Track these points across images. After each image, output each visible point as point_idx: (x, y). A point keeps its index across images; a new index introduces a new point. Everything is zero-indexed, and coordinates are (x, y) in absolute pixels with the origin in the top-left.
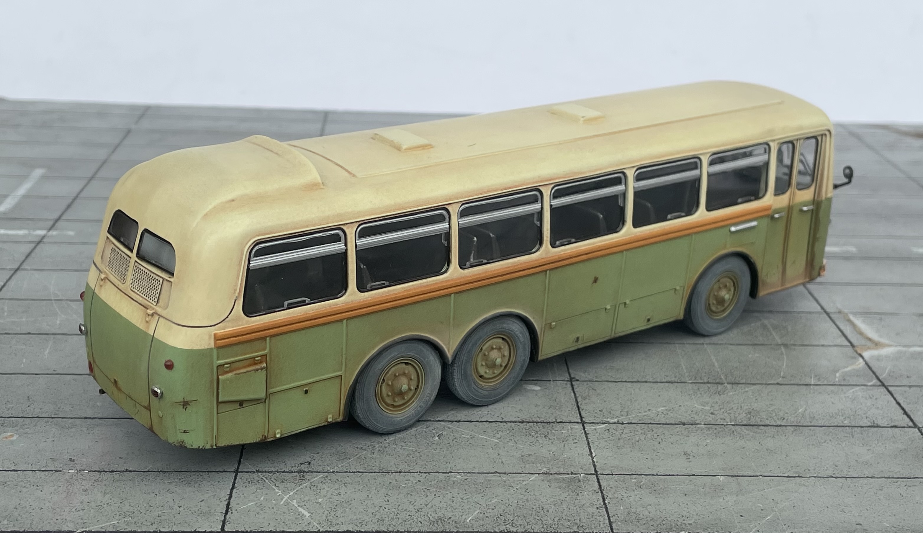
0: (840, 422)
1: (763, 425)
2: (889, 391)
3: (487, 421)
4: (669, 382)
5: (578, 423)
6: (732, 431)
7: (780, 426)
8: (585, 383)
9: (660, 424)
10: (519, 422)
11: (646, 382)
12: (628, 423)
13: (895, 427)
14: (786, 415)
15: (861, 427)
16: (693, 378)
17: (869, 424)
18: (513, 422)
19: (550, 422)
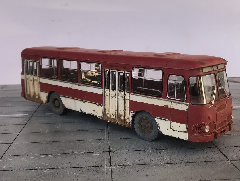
0: (202, 160)
1: (175, 163)
2: (218, 149)
3: (77, 167)
4: (143, 150)
5: (109, 166)
6: (164, 166)
8: (114, 152)
9: (138, 165)
10: (88, 167)
11: (135, 150)
13: (221, 161)
14: (183, 159)
15: (210, 162)
17: (212, 160)
19: (99, 166)
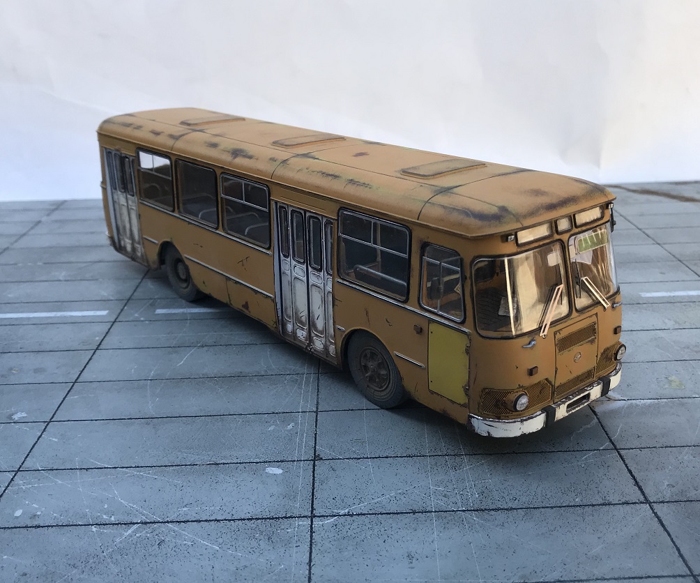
0: (572, 500)
1: (493, 510)
2: (621, 456)
3: (216, 520)
4: (409, 456)
5: (307, 517)
6: (461, 519)
7: (512, 509)
8: (327, 462)
9: (389, 514)
10: (248, 519)
11: (387, 457)
12: (358, 515)
14: (519, 493)
15: (593, 505)
16: (433, 450)
17: (600, 501)
18: (241, 520)
